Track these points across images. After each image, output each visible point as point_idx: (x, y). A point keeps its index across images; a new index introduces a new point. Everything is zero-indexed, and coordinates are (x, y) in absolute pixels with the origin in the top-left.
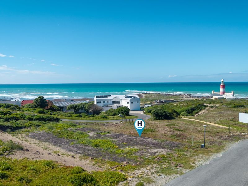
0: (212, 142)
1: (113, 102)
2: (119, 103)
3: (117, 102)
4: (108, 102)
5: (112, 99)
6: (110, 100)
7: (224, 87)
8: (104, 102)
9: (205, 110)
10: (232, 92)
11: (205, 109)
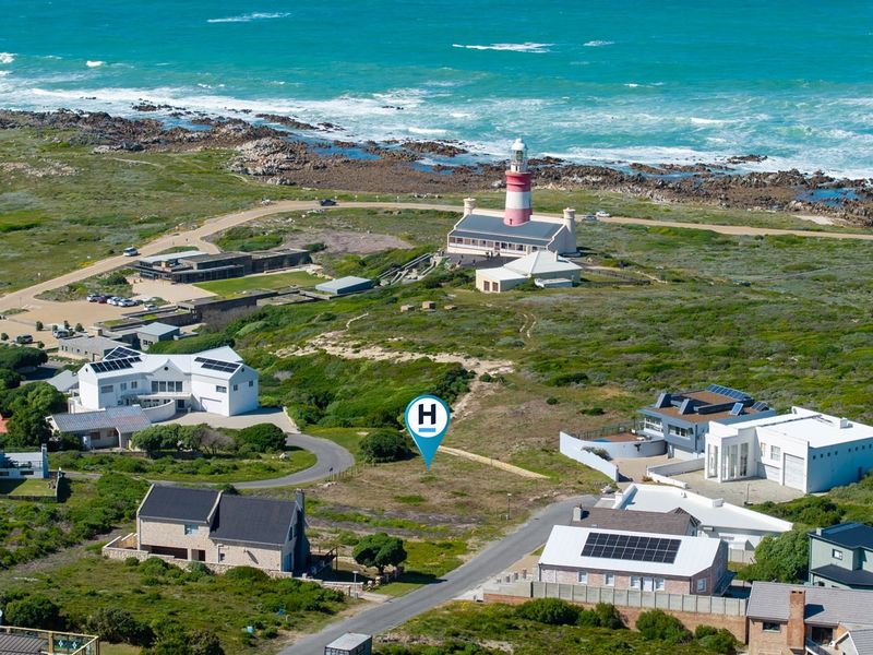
0: (516, 511)
1: (154, 384)
2: (179, 386)
3: (171, 384)
4: (134, 385)
5: (150, 374)
6: (143, 375)
7: (525, 182)
8: (124, 387)
9: (468, 395)
10: (566, 216)
11: (469, 391)
